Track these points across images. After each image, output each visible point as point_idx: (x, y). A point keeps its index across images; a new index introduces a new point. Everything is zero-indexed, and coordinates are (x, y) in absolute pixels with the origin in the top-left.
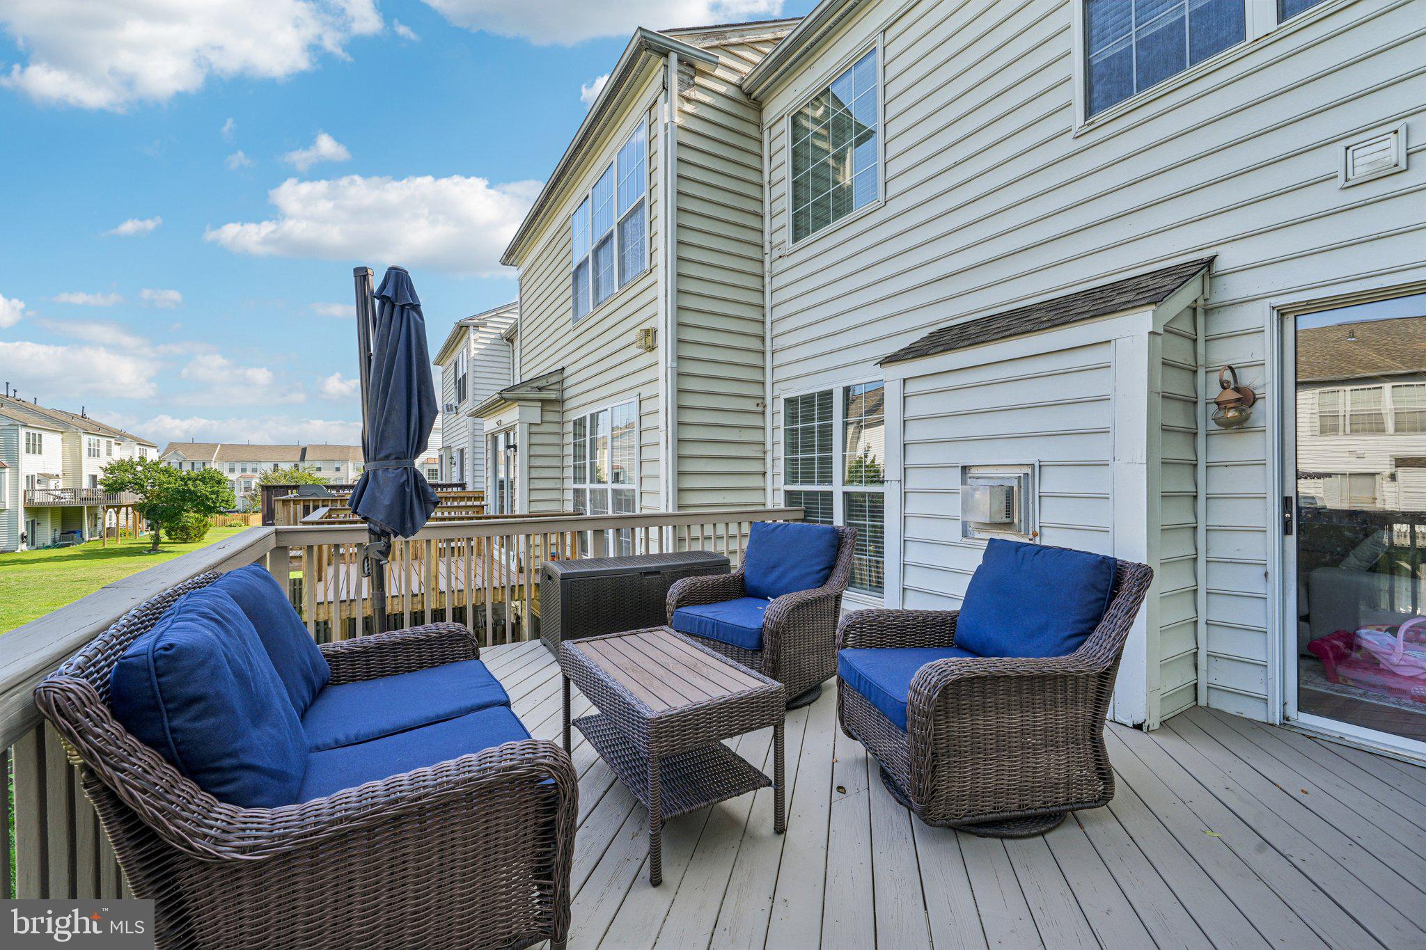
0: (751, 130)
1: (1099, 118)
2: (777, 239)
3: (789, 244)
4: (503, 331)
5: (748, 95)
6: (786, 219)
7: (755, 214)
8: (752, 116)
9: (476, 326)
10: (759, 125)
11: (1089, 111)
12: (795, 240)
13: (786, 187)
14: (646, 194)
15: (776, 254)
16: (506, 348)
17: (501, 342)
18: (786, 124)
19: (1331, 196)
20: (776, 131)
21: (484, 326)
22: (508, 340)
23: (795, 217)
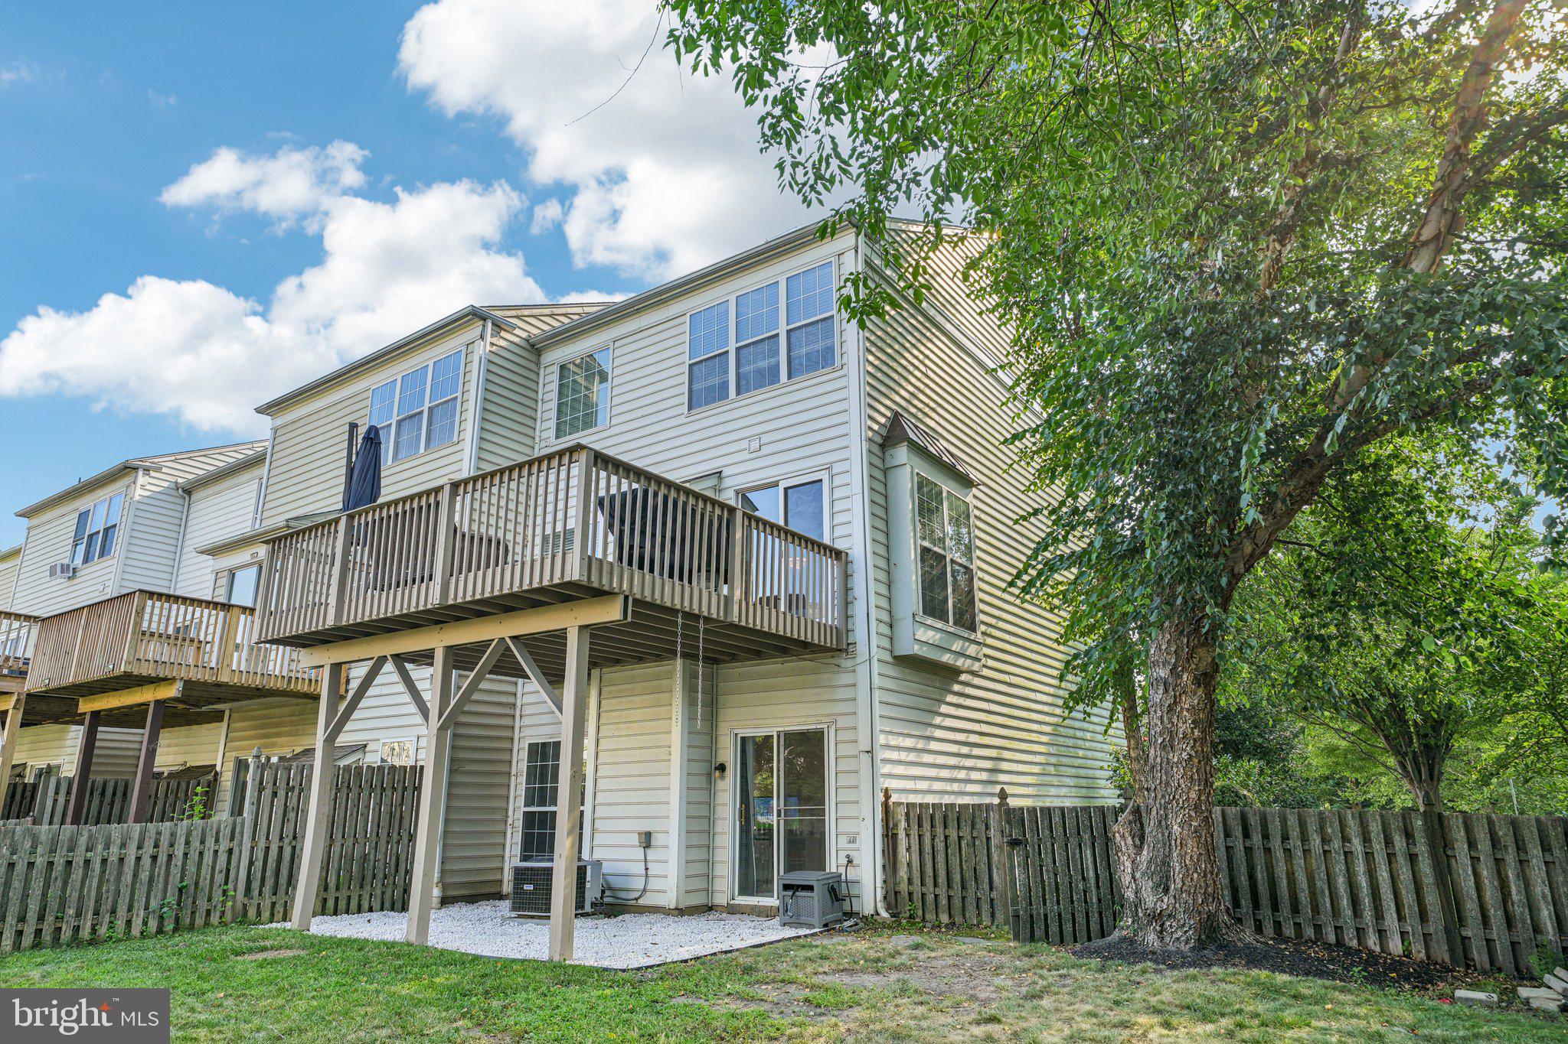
0: (532, 366)
1: (693, 412)
2: (545, 435)
3: (553, 440)
4: (180, 480)
5: (533, 346)
6: (553, 424)
7: (531, 417)
8: (533, 357)
9: (147, 470)
10: (538, 364)
11: (690, 408)
12: (557, 437)
13: (553, 405)
14: (459, 394)
15: (543, 444)
16: (180, 501)
17: (174, 493)
18: (556, 369)
19: (745, 455)
20: (549, 370)
21: (158, 470)
22: (184, 491)
23: (558, 424)
